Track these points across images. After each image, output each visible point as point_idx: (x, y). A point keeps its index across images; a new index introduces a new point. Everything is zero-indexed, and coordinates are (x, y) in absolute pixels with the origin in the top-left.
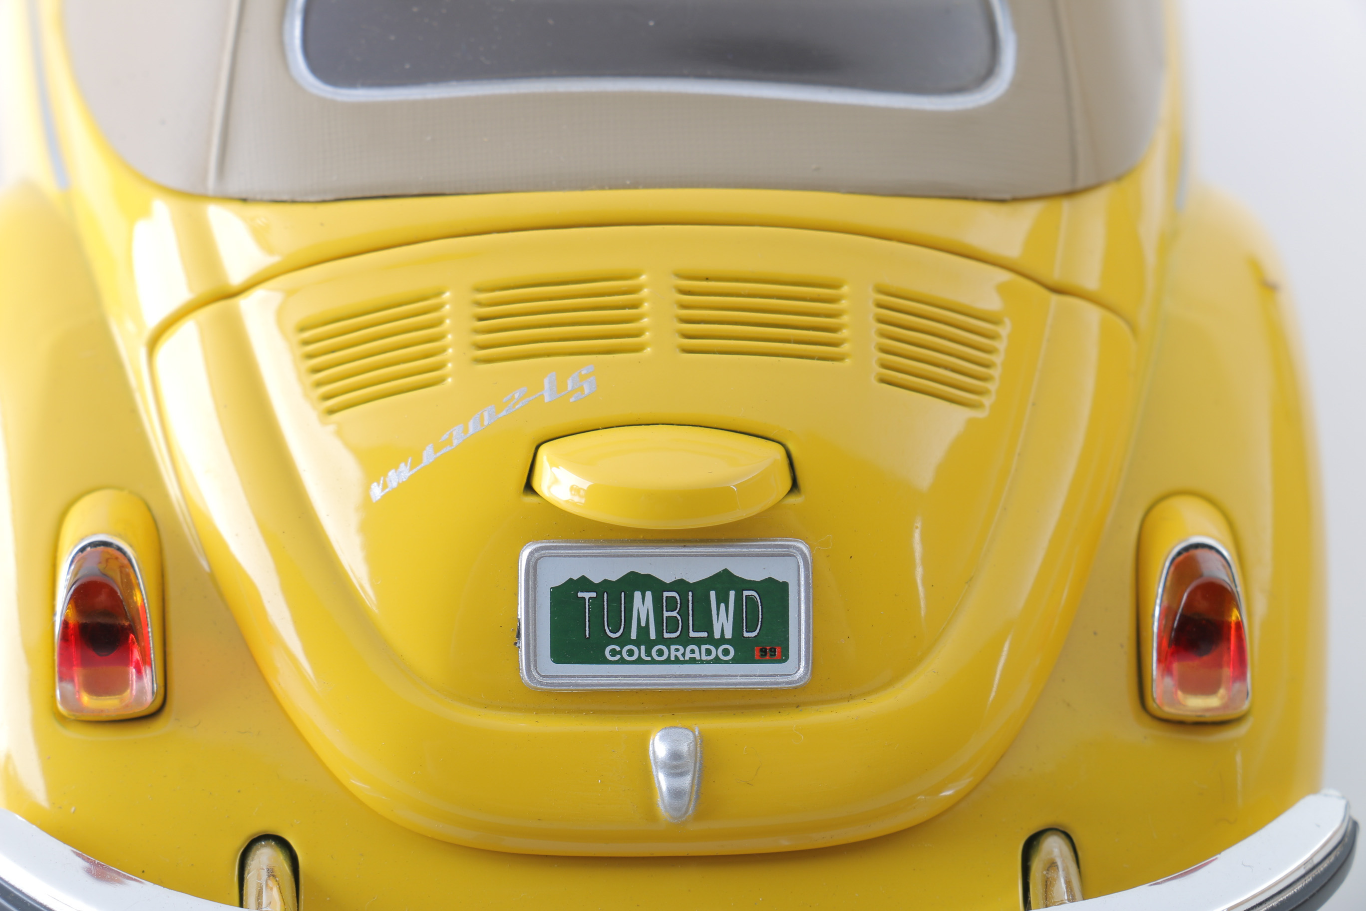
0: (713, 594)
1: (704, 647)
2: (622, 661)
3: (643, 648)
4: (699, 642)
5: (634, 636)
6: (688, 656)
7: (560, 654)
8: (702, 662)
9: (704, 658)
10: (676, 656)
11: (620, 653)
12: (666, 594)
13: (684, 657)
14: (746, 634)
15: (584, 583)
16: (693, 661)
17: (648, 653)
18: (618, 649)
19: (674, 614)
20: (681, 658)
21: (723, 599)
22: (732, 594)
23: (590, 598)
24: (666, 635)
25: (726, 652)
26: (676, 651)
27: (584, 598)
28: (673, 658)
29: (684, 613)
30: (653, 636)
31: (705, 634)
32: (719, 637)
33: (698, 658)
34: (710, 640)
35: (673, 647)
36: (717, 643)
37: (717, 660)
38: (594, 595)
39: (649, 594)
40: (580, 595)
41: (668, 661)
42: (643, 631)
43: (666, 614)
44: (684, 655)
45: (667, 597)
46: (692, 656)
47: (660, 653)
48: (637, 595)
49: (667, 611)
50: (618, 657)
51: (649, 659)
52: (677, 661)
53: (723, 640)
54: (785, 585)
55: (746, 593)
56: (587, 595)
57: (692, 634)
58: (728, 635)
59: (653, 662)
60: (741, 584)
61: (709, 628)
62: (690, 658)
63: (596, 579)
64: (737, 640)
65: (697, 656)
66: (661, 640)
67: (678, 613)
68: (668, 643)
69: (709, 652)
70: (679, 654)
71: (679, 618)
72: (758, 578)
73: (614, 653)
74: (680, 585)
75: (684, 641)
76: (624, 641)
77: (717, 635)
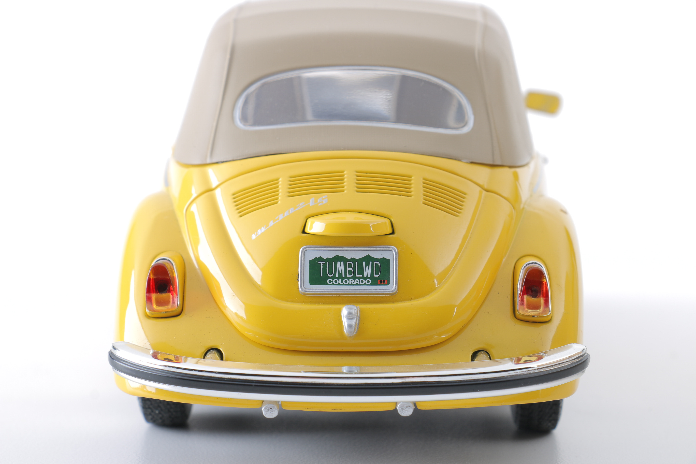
0: (364, 263)
1: (361, 280)
2: (333, 284)
3: (340, 280)
4: (359, 278)
5: (337, 276)
6: (355, 283)
7: (312, 282)
8: (360, 285)
9: (361, 283)
10: (351, 283)
11: (332, 282)
12: (348, 263)
13: (354, 283)
14: (375, 276)
15: (321, 259)
16: (357, 284)
17: (342, 282)
18: (332, 280)
19: (351, 269)
20: (353, 284)
21: (367, 264)
22: (371, 263)
23: (322, 264)
24: (348, 276)
25: (368, 282)
26: (351, 281)
27: (321, 264)
28: (350, 283)
29: (354, 269)
30: (343, 276)
31: (361, 276)
32: (366, 277)
33: (359, 283)
34: (363, 278)
35: (350, 280)
36: (365, 279)
37: (365, 284)
38: (324, 263)
39: (342, 263)
40: (319, 262)
41: (349, 284)
42: (340, 275)
43: (348, 269)
44: (354, 282)
45: (348, 264)
46: (357, 283)
47: (346, 282)
48: (339, 263)
49: (348, 268)
50: (332, 283)
51: (342, 284)
52: (352, 284)
53: (367, 278)
54: (389, 260)
55: (375, 262)
56: (321, 263)
57: (357, 276)
58: (369, 276)
59: (344, 285)
60: (373, 260)
61: (363, 274)
62: (356, 283)
63: (325, 258)
64: (372, 278)
65: (358, 283)
66: (346, 277)
67: (352, 269)
68: (349, 278)
69: (362, 282)
70: (352, 282)
71: (352, 270)
72: (380, 258)
73: (330, 281)
74: (353, 260)
75: (354, 278)
76: (334, 278)
77: (365, 276)
